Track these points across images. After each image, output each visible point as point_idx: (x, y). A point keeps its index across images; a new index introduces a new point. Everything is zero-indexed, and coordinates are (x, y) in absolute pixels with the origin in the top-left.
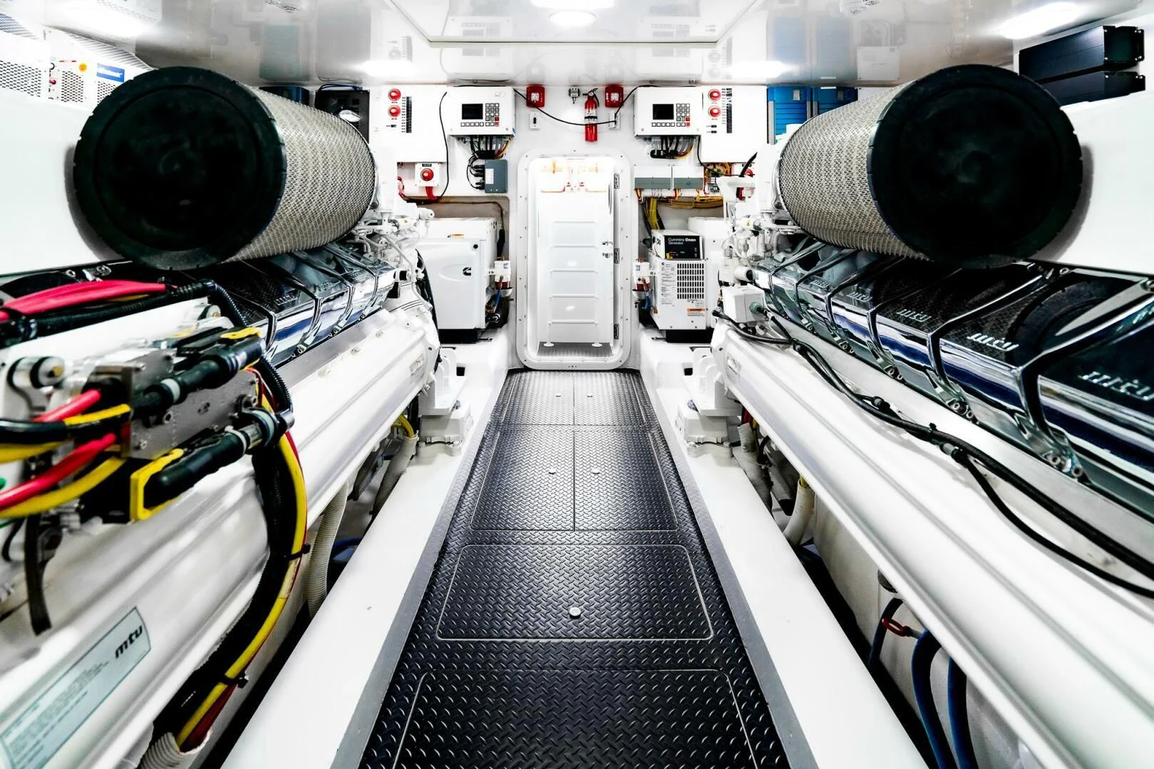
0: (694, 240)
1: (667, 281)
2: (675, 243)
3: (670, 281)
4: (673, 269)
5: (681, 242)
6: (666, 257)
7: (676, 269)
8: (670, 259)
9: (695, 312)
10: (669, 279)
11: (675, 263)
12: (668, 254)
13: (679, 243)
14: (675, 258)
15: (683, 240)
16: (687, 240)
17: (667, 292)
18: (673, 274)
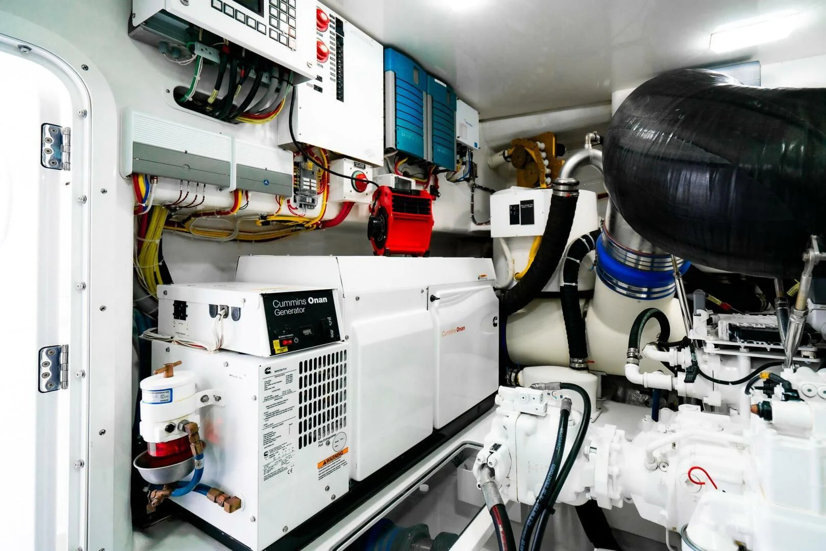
0: (323, 300)
1: (277, 413)
2: (290, 312)
3: (285, 411)
4: (289, 379)
5: (301, 306)
6: (273, 352)
7: (297, 376)
8: (282, 354)
9: (331, 464)
10: (281, 408)
11: (293, 361)
12: (276, 343)
13: (297, 311)
14: (293, 348)
15: (304, 302)
16: (312, 301)
17: (277, 443)
18: (290, 392)
